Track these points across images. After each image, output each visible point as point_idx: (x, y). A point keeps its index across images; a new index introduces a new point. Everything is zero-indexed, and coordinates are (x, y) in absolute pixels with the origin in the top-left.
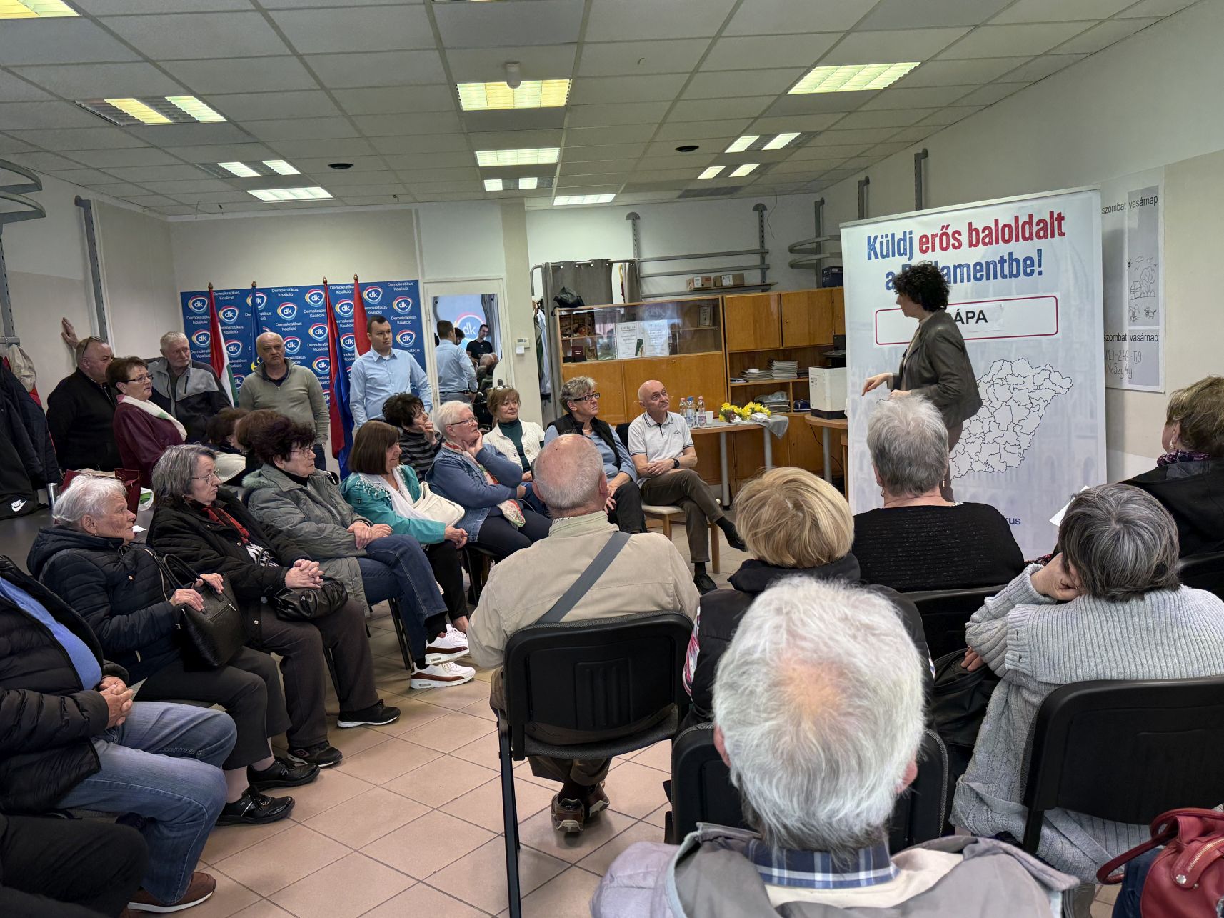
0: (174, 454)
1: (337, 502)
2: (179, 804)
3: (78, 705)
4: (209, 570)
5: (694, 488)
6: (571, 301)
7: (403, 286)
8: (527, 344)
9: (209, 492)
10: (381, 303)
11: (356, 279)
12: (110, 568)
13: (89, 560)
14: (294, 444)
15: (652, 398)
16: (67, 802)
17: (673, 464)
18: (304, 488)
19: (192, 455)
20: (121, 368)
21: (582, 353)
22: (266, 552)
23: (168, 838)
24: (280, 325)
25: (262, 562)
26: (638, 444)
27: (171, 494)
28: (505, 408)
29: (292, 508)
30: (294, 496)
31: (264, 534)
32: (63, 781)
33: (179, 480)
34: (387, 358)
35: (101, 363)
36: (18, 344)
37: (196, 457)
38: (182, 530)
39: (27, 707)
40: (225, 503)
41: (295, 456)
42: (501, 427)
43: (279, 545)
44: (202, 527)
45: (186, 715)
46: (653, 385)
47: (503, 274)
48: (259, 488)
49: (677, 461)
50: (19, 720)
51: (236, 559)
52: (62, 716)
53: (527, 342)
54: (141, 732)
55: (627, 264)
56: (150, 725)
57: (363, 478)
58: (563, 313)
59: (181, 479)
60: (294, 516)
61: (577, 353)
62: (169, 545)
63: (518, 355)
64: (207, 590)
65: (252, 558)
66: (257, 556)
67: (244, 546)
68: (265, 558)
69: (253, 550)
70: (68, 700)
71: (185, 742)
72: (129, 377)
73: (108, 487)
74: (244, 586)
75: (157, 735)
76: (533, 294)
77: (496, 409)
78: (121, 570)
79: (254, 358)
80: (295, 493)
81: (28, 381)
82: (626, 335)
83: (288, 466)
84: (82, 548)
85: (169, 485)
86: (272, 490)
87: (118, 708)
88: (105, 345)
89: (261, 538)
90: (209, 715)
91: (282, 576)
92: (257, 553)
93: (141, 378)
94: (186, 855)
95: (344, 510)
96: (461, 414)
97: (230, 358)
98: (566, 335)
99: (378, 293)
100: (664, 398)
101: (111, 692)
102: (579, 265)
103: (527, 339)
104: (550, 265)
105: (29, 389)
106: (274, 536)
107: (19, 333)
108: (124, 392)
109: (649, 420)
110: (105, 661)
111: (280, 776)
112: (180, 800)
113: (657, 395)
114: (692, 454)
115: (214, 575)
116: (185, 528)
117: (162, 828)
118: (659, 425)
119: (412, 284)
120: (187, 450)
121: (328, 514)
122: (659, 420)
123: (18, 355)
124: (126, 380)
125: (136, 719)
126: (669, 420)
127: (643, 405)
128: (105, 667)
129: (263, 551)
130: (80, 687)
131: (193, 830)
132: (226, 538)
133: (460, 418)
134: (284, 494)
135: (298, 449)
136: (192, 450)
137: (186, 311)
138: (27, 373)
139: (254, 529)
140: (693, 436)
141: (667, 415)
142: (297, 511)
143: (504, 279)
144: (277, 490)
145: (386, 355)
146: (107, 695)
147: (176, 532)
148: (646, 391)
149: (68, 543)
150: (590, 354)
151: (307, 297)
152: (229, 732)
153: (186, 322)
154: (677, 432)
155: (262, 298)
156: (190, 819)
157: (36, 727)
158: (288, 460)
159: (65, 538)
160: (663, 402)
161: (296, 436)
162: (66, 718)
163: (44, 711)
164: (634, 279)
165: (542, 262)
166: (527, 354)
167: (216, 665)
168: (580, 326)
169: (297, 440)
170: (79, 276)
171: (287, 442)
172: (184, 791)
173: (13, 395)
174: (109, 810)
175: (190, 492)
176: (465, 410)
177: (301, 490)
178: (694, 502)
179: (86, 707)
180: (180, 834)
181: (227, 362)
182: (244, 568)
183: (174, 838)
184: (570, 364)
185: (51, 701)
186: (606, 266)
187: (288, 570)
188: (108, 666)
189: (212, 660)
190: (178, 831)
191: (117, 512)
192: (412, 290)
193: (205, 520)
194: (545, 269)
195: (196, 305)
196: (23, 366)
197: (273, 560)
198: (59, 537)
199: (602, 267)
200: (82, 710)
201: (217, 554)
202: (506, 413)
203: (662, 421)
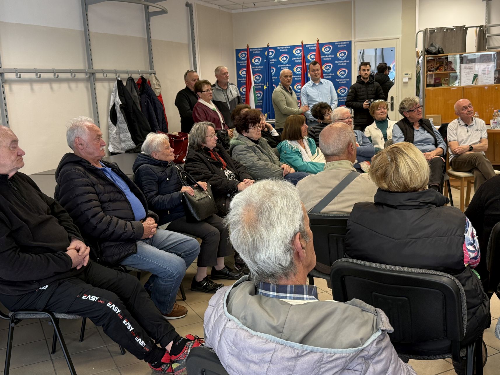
0: (198, 126)
1: (271, 154)
2: (165, 271)
3: (132, 226)
4: (202, 180)
5: (480, 163)
6: (434, 51)
7: (343, 44)
8: (410, 76)
9: (213, 143)
10: (331, 54)
11: (318, 41)
12: (159, 174)
13: (152, 170)
14: (250, 125)
15: (462, 110)
16: (124, 263)
17: (468, 149)
18: (257, 145)
19: (205, 126)
20: (200, 85)
21: (440, 82)
22: (233, 174)
23: (162, 285)
24: (280, 66)
25: (231, 178)
26: (453, 135)
27: (198, 144)
28: (379, 112)
29: (253, 154)
30: (253, 149)
31: (234, 166)
32: (123, 255)
33: (200, 137)
34: (317, 84)
35: (192, 82)
36: (155, 74)
37: (207, 127)
38: (197, 160)
39: (112, 222)
40: (218, 150)
41: (251, 130)
42: (377, 123)
43: (240, 172)
44: (205, 159)
45: (179, 238)
46: (463, 102)
47: (400, 36)
48: (238, 145)
49: (472, 147)
50: (109, 227)
51: (218, 176)
52: (125, 228)
53: (411, 75)
54: (159, 242)
55: (478, 28)
56: (164, 239)
57: (289, 142)
58: (430, 58)
59: (201, 136)
60: (254, 158)
61: (437, 82)
62: (191, 167)
63: (405, 83)
64: (200, 188)
65: (226, 176)
66: (228, 175)
67: (224, 170)
68: (232, 177)
69: (227, 173)
70: (128, 223)
71: (177, 249)
72: (203, 90)
73: (160, 139)
74: (219, 188)
75: (166, 244)
76: (416, 47)
77: (374, 112)
78: (164, 175)
79: (266, 82)
80: (254, 147)
81: (158, 91)
82: (467, 71)
83: (249, 135)
84: (151, 164)
85: (196, 140)
86: (243, 146)
87: (149, 231)
88: (195, 73)
89: (232, 167)
90: (188, 239)
91: (236, 185)
92: (229, 174)
93: (208, 90)
94: (170, 294)
95: (274, 158)
96: (344, 114)
97: (255, 83)
98: (430, 71)
99: (330, 48)
100: (470, 109)
101: (148, 224)
102: (447, 30)
103: (410, 73)
104: (429, 30)
105: (157, 95)
106: (239, 167)
107: (156, 69)
108: (200, 97)
109: (461, 122)
110: (149, 211)
111: (226, 274)
112: (165, 269)
113: (466, 107)
114: (485, 143)
115: (204, 183)
116: (198, 159)
117: (159, 280)
118: (467, 126)
119: (348, 43)
120: (202, 124)
121: (268, 159)
122: (467, 122)
123: (154, 79)
124: (201, 91)
125: (158, 235)
126: (474, 123)
127: (457, 114)
128: (148, 213)
129: (232, 173)
130: (134, 220)
131: (171, 283)
132: (216, 166)
133: (342, 117)
134: (249, 148)
135: (251, 127)
136: (205, 123)
137: (238, 59)
138: (157, 87)
139: (229, 163)
140: (488, 133)
141: (472, 120)
142: (255, 156)
143: (400, 39)
144: (246, 146)
145: (317, 83)
146: (145, 224)
147: (195, 161)
148: (459, 105)
149: (146, 162)
150: (445, 82)
151: (294, 51)
152: (196, 247)
153: (237, 63)
154: (478, 130)
155: (272, 52)
156: (169, 278)
157: (114, 231)
158: (248, 132)
159: (145, 159)
160: (469, 111)
161: (250, 121)
162: (126, 230)
163: (118, 225)
164: (482, 37)
165: (423, 28)
166: (410, 82)
167: (199, 220)
168: (440, 66)
169: (251, 122)
170: (186, 42)
171: (246, 124)
172: (167, 266)
173: (150, 97)
174: (140, 269)
175: (204, 143)
176: (347, 113)
177: (256, 146)
178: (480, 171)
179: (135, 227)
180: (166, 284)
181: (253, 84)
182: (220, 180)
183: (164, 285)
184: (430, 88)
185: (121, 222)
186: (463, 30)
187: (240, 183)
188: (150, 213)
189: (197, 218)
190: (166, 282)
191: (166, 149)
192: (348, 46)
193: (208, 157)
194: (425, 32)
195: (243, 56)
196: (155, 83)
197: (236, 178)
198: (143, 159)
199: (461, 30)
200: (133, 228)
201: (210, 172)
202: (379, 114)
203: (469, 123)
